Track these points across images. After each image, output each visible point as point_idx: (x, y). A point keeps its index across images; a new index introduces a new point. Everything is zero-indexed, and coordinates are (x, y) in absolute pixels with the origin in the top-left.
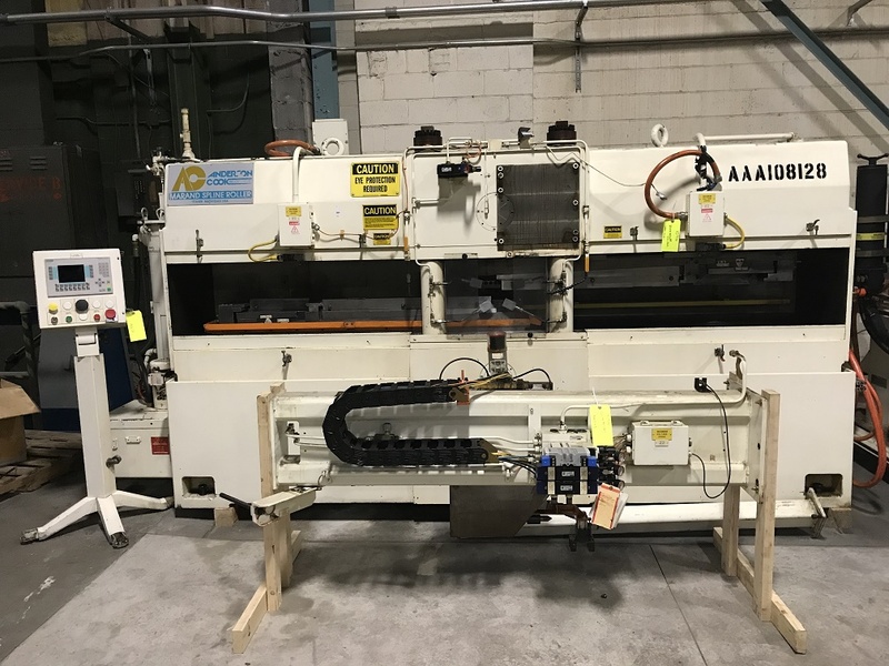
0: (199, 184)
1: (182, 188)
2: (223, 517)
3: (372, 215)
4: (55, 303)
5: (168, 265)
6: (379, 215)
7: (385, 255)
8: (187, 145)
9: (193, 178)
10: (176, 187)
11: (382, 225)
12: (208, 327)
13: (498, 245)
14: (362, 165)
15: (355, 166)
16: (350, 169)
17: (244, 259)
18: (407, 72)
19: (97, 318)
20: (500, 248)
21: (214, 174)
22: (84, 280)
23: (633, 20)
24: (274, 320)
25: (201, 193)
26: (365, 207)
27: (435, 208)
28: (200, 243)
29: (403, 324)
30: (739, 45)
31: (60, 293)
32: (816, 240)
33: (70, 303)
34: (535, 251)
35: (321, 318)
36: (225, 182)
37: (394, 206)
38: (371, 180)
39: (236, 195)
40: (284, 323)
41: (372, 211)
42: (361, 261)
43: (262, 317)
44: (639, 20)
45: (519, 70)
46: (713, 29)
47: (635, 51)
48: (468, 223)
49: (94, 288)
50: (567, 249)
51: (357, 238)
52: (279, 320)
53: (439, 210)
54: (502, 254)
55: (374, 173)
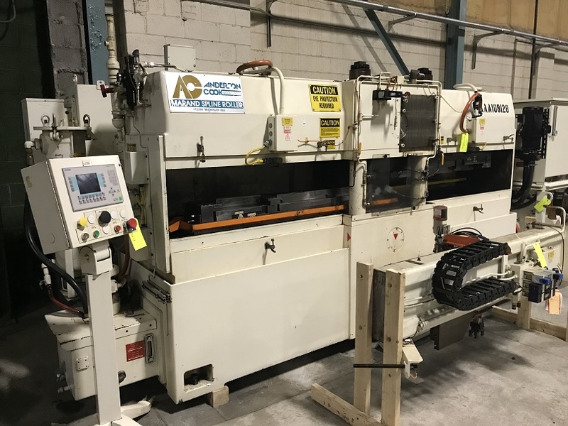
0: (197, 93)
1: (182, 96)
2: (220, 397)
3: (325, 126)
4: (79, 217)
5: (167, 171)
6: (330, 126)
7: (328, 157)
8: (114, 53)
9: (191, 87)
10: (176, 95)
11: (331, 134)
12: (196, 227)
13: (400, 148)
14: (316, 86)
15: (312, 87)
16: (308, 90)
17: (241, 162)
18: (164, 15)
19: (117, 229)
20: (401, 150)
21: (209, 85)
22: (100, 191)
23: (297, 6)
24: (245, 215)
25: (200, 101)
26: (322, 119)
27: (369, 122)
28: (200, 148)
29: (332, 208)
30: (344, 33)
31: (84, 206)
32: (505, 146)
33: (93, 216)
34: (416, 152)
35: (279, 210)
36: (220, 93)
37: (338, 119)
38: (323, 99)
39: (231, 105)
40: (252, 217)
41: (326, 123)
42: (315, 162)
43: (236, 213)
44: (300, 7)
45: (242, 27)
46: (335, 21)
47: (298, 26)
48: (386, 132)
49: (109, 198)
50: (429, 150)
51: (316, 144)
52: (249, 215)
53: (372, 124)
54: (400, 155)
55: (324, 93)
